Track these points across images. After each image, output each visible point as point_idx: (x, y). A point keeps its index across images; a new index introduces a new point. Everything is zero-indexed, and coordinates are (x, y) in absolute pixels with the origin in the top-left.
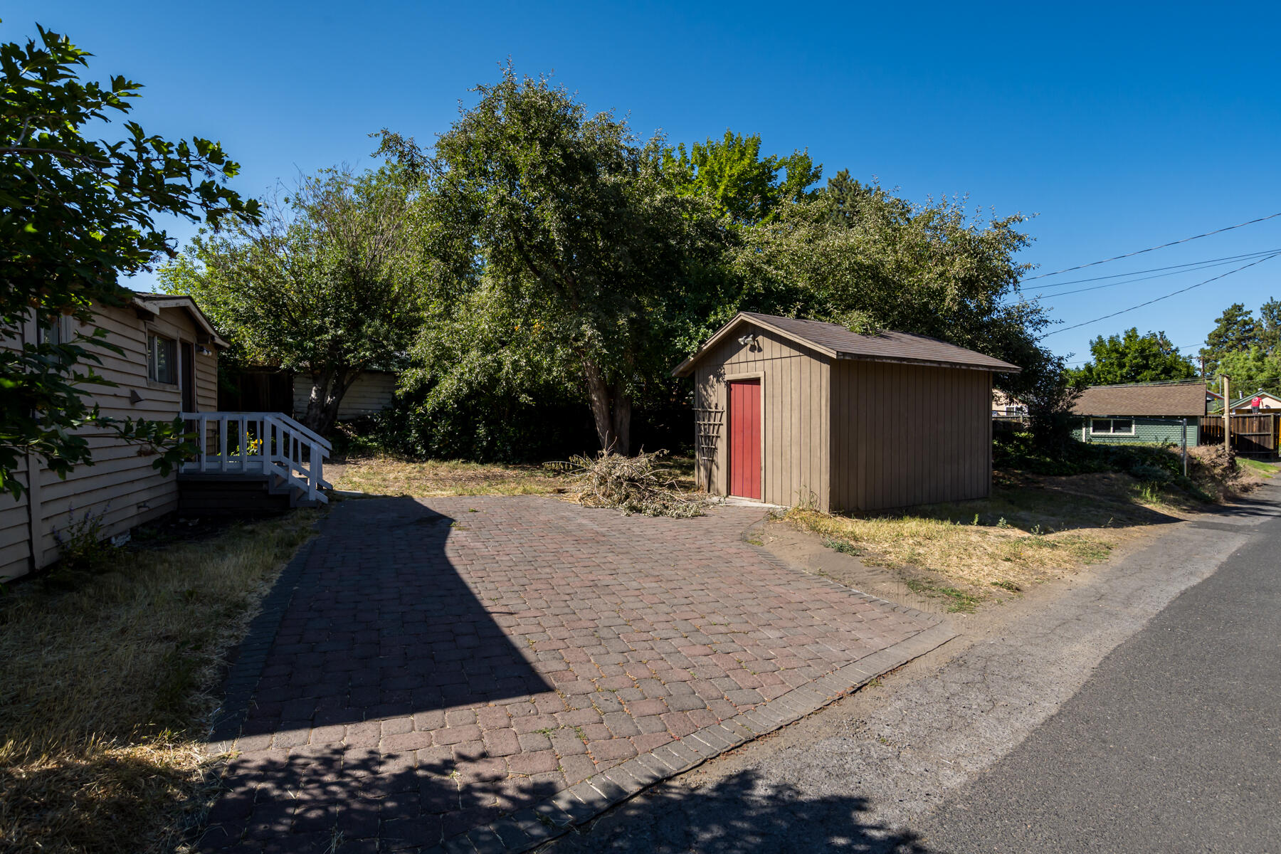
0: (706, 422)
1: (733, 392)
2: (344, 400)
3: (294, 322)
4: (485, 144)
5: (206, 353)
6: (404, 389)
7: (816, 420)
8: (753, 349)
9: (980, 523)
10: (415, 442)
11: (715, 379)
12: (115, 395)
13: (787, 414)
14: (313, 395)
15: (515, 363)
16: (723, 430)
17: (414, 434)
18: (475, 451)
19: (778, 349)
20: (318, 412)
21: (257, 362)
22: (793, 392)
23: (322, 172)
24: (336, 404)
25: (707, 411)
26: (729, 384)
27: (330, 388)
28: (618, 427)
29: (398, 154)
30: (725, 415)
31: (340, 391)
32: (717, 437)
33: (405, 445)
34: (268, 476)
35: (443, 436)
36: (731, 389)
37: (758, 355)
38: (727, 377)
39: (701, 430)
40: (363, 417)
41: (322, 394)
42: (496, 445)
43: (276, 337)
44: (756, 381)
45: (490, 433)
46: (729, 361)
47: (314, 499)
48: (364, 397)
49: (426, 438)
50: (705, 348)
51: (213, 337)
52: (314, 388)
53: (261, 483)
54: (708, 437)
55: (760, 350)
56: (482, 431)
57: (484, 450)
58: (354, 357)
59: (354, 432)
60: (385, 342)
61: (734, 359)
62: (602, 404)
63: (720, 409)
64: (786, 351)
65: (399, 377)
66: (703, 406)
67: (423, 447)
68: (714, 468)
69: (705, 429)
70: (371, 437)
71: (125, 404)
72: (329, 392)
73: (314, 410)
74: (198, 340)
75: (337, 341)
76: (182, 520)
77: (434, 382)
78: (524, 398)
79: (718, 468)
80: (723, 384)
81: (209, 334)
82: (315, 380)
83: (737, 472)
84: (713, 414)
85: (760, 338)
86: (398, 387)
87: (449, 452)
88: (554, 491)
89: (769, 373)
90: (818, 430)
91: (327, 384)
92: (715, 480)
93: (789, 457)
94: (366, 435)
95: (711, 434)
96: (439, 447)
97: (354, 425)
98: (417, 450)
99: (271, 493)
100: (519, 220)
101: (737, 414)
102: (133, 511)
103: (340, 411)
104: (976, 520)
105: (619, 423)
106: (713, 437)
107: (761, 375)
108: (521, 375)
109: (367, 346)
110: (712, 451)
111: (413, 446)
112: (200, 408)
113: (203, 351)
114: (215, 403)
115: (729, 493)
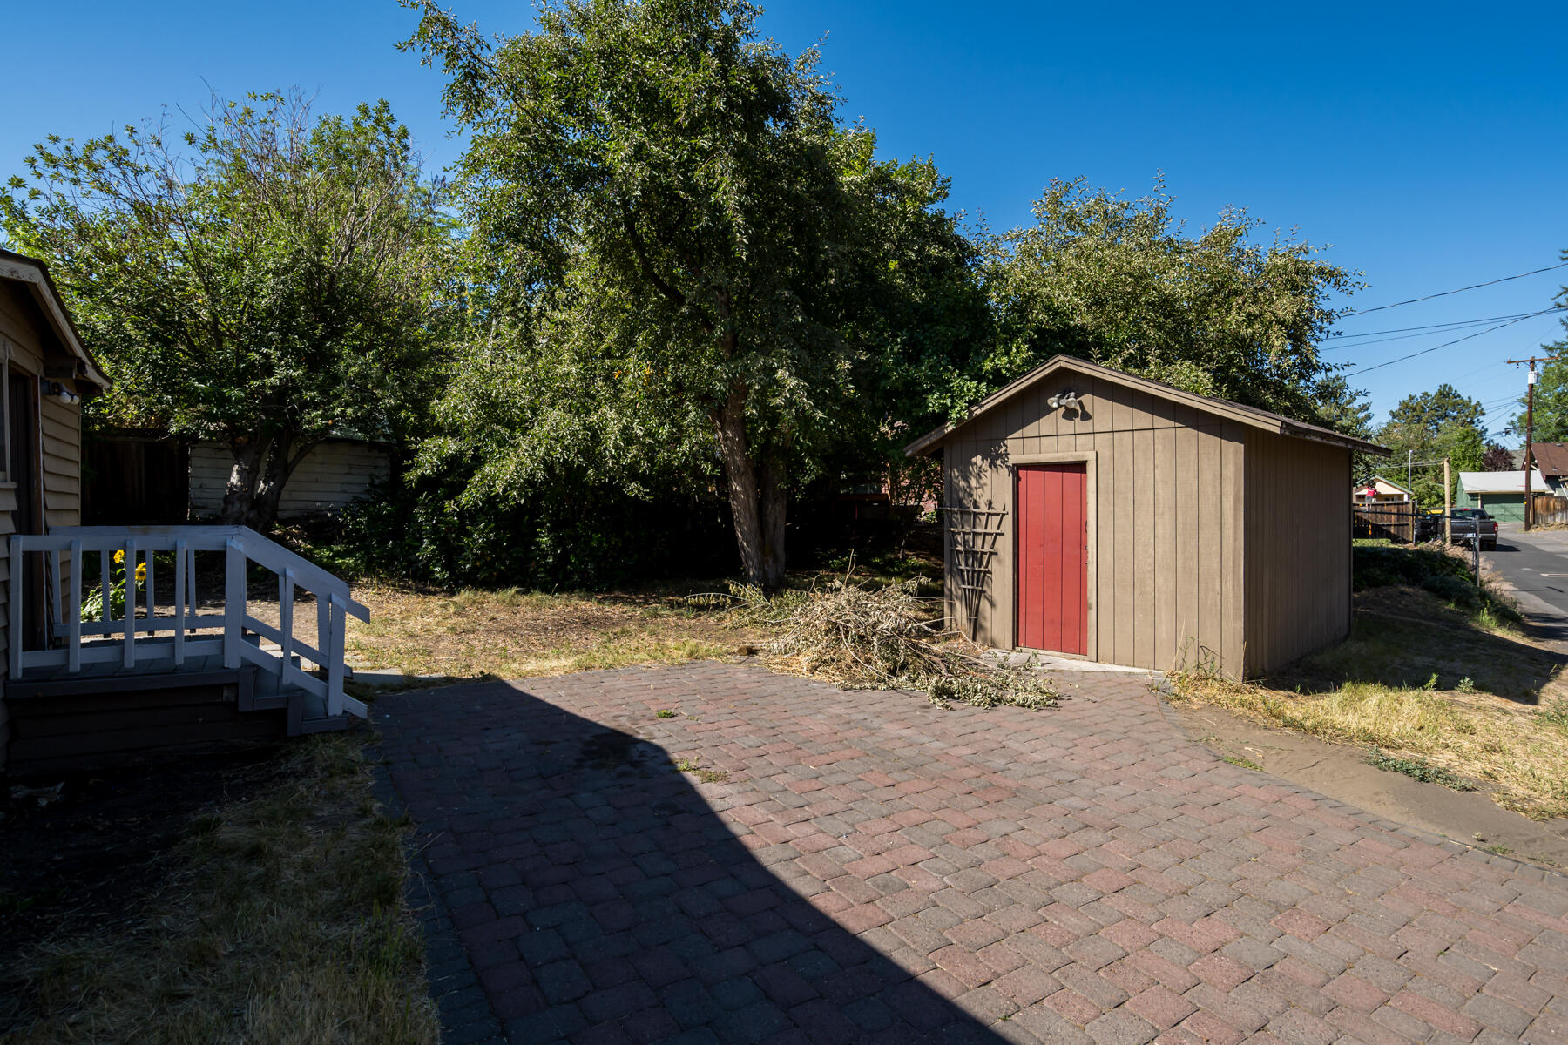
0: (967, 529)
1: (1022, 484)
2: (289, 486)
3: (200, 353)
4: (601, 53)
5: (66, 398)
6: (419, 472)
7: (1210, 532)
8: (1070, 414)
9: (1437, 687)
10: (430, 559)
11: (987, 462)
13: (1144, 520)
14: (234, 479)
15: (626, 431)
16: (1005, 545)
17: (428, 548)
18: (536, 572)
19: (1128, 417)
20: (245, 509)
21: (122, 421)
22: (1159, 486)
23: (255, 98)
24: (275, 493)
25: (969, 513)
26: (1017, 469)
27: (263, 466)
28: (771, 532)
29: (445, 52)
30: (1008, 520)
31: (281, 472)
32: (991, 554)
33: (412, 563)
34: (236, 672)
35: (481, 548)
36: (1019, 479)
37: (1087, 426)
38: (1013, 460)
39: (956, 543)
40: (318, 514)
41: (249, 477)
42: (569, 562)
43: (166, 378)
44: (1079, 467)
45: (558, 542)
46: (1018, 434)
47: (340, 713)
48: (317, 481)
49: (450, 553)
50: (978, 412)
51: (82, 365)
52: (236, 467)
53: (218, 688)
54: (971, 553)
55: (1086, 416)
56: (545, 540)
57: (551, 570)
58: (323, 417)
59: (304, 541)
60: (379, 393)
61: (1030, 430)
62: (748, 496)
63: (998, 508)
64: (1144, 419)
65: (416, 451)
66: (960, 503)
67: (445, 567)
68: (985, 604)
69: (966, 542)
70: (336, 548)
72: (262, 474)
73: (237, 505)
74: (46, 369)
75: (287, 387)
76: (20, 792)
77: (479, 460)
78: (633, 489)
79: (992, 604)
80: (1004, 471)
81: (74, 357)
82: (238, 455)
83: (1031, 609)
84: (984, 518)
85: (1087, 399)
86: (408, 468)
87: (491, 574)
88: (741, 650)
89: (1105, 454)
90: (1216, 548)
91: (258, 461)
92: (987, 624)
93: (1150, 589)
94: (328, 543)
95: (978, 548)
96: (474, 567)
97: (304, 528)
98: (433, 572)
99: (243, 707)
100: (669, 187)
101: (1031, 517)
103: (281, 506)
104: (1433, 682)
105: (771, 527)
106: (983, 553)
107: (1090, 456)
108: (633, 450)
109: (346, 397)
110: (980, 579)
111: (426, 566)
112: (51, 520)
113: (59, 394)
114: (75, 504)
115: (1016, 644)
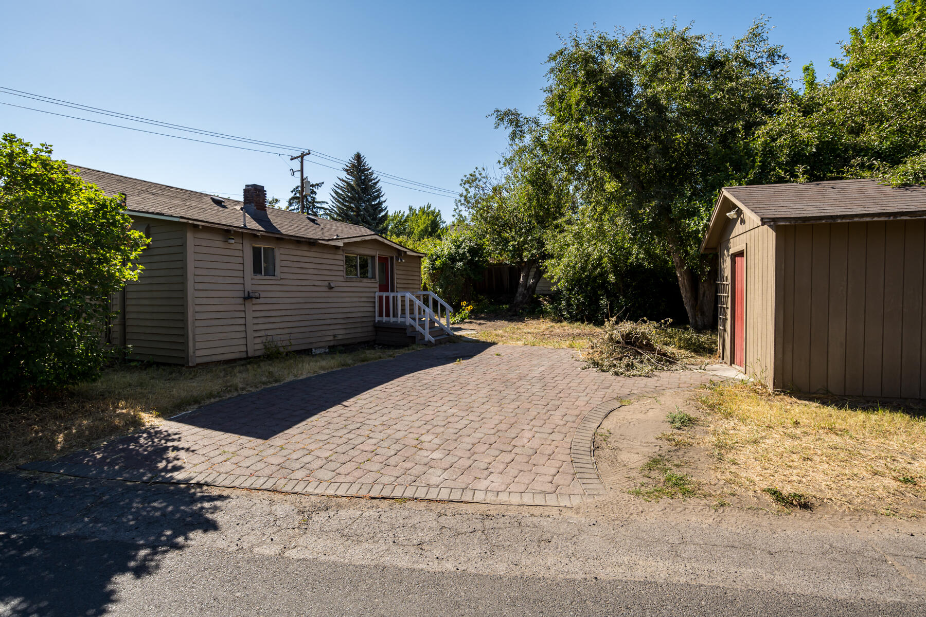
0: (722, 294)
1: (736, 265)
7: (769, 292)
8: (741, 222)
11: (727, 254)
12: (314, 285)
13: (756, 286)
14: (521, 279)
16: (729, 301)
22: (759, 262)
25: (722, 284)
26: (734, 257)
28: (701, 299)
30: (730, 287)
31: (538, 276)
32: (727, 308)
34: (407, 326)
36: (735, 262)
37: (743, 227)
38: (731, 251)
46: (732, 236)
47: (427, 340)
50: (711, 225)
52: (522, 275)
54: (723, 309)
55: (744, 222)
61: (734, 233)
66: (721, 279)
68: (727, 337)
69: (722, 301)
71: (326, 289)
80: (729, 258)
84: (725, 287)
89: (748, 245)
90: (770, 302)
95: (724, 305)
99: (408, 335)
102: (331, 338)
103: (539, 289)
105: (701, 296)
107: (745, 246)
115: (732, 362)
